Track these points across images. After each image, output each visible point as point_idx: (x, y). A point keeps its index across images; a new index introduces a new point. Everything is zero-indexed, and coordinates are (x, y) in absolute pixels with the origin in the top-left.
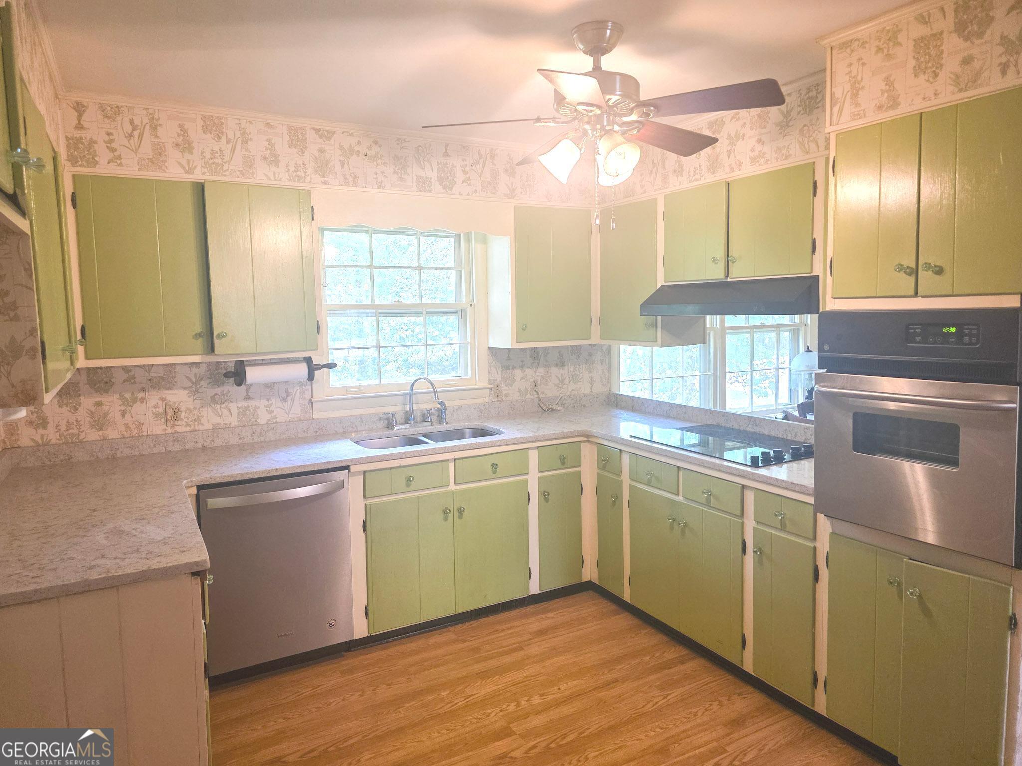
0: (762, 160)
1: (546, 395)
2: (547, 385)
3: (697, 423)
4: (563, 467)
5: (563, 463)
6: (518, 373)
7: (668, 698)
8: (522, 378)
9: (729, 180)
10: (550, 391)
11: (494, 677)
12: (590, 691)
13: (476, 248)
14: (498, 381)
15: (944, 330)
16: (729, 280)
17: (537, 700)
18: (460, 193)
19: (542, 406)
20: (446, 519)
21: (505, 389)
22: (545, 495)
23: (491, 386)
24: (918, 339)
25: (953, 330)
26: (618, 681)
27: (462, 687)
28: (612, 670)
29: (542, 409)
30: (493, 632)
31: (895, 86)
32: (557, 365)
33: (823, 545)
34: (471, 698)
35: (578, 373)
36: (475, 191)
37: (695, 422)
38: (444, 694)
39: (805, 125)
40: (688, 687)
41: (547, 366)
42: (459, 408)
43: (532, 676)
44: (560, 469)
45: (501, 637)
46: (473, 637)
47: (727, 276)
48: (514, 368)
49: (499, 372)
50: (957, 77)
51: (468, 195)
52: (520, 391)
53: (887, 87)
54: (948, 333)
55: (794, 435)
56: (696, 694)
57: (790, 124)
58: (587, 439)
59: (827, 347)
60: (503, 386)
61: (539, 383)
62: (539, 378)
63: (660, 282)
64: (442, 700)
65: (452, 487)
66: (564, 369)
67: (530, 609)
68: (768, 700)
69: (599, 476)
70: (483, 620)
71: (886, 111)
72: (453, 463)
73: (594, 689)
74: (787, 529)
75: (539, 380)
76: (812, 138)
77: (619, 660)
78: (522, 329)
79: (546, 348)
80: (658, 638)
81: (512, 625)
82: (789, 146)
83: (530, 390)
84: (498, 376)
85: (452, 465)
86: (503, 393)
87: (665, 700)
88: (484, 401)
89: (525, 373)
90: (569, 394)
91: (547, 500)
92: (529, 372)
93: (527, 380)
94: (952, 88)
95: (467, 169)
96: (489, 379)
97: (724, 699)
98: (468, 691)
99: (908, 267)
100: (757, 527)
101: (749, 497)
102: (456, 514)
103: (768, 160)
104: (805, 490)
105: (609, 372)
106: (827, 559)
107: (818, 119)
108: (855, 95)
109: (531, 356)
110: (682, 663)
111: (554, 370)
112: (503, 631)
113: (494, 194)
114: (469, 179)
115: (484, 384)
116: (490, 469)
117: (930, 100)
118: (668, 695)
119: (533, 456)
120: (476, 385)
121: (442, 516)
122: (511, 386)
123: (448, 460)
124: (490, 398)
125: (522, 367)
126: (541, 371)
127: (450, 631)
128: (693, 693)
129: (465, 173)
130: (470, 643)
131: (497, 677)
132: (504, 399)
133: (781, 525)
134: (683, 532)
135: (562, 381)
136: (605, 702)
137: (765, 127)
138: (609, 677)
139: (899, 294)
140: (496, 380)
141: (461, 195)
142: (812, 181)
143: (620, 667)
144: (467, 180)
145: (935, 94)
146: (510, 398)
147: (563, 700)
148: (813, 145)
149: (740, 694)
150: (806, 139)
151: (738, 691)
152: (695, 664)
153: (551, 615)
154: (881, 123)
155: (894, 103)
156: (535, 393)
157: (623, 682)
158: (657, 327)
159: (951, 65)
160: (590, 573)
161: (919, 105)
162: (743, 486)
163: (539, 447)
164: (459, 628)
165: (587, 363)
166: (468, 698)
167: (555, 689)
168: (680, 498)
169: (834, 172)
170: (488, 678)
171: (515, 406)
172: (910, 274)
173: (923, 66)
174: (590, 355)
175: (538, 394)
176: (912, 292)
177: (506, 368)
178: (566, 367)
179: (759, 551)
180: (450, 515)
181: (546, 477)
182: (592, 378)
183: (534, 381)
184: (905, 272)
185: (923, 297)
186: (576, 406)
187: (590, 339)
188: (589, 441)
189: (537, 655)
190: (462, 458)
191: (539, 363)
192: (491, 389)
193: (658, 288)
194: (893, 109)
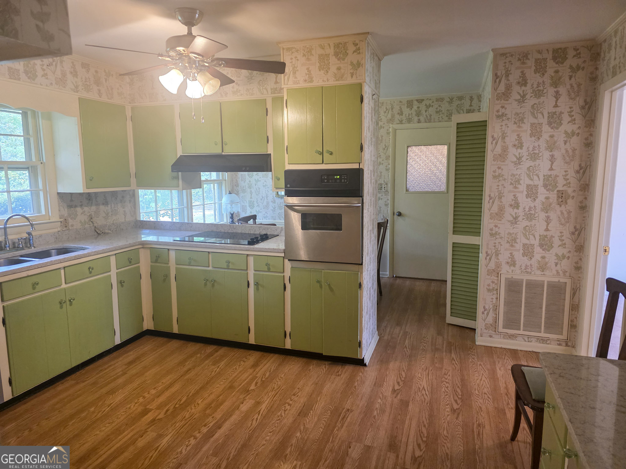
0: (239, 94)
1: (98, 224)
2: (98, 217)
3: (199, 231)
4: (130, 264)
5: (130, 262)
6: (79, 210)
7: (220, 367)
8: (82, 213)
9: (221, 101)
10: (100, 221)
11: (119, 391)
12: (179, 378)
13: (42, 122)
14: (65, 216)
15: (335, 177)
16: (223, 154)
17: (153, 392)
18: (41, 83)
19: (97, 231)
20: (61, 307)
21: (71, 222)
22: (121, 283)
23: (62, 220)
24: (326, 181)
25: (338, 177)
26: (191, 369)
27: (101, 403)
28: (184, 366)
29: (97, 233)
30: (100, 371)
31: (311, 73)
32: (103, 204)
33: (288, 273)
34: (112, 405)
35: (116, 208)
36: (51, 84)
37: (197, 231)
38: (92, 409)
39: (260, 80)
40: (226, 360)
41: (97, 205)
42: (40, 236)
43: (142, 383)
44: (128, 266)
45: (108, 372)
46: (87, 378)
47: (223, 152)
48: (76, 206)
49: (66, 210)
50: (335, 74)
51: (47, 86)
52: (81, 222)
53: (308, 73)
54: (337, 179)
55: (254, 231)
56: (231, 361)
57: (253, 78)
58: (142, 246)
59: (289, 186)
60: (69, 219)
61: (93, 216)
62: (93, 213)
63: (180, 153)
64: (94, 412)
65: (64, 286)
66: (108, 207)
67: (115, 354)
68: (262, 353)
69: (152, 267)
70: (87, 368)
71: (308, 83)
72: (63, 270)
73: (181, 376)
74: (271, 270)
75: (93, 214)
76: (264, 87)
77: (185, 360)
78: (89, 180)
79: (96, 193)
80: (198, 346)
81: (109, 364)
82: (253, 89)
83: (87, 221)
84: (65, 212)
85: (62, 271)
86: (70, 224)
87: (219, 368)
88: (56, 230)
89: (84, 210)
90: (112, 222)
91: (122, 286)
92: (86, 209)
93: (85, 215)
94: (334, 79)
95: (45, 67)
96: (59, 215)
97: (244, 359)
98: (107, 402)
99: (319, 151)
100: (255, 273)
101: (251, 260)
102: (68, 303)
103: (242, 94)
104: (279, 251)
105: (135, 208)
106: (289, 279)
107: (267, 78)
108: (294, 73)
109: (87, 199)
110: (217, 352)
111: (102, 207)
112: (106, 369)
113: (64, 87)
114: (46, 74)
115: (57, 218)
116: (88, 271)
117: (325, 82)
118: (219, 366)
119: (113, 260)
120: (49, 220)
121: (59, 305)
122: (75, 219)
123: (60, 268)
124: (61, 228)
125: (81, 206)
126: (94, 208)
127: (68, 380)
128: (230, 361)
129: (44, 70)
130: (88, 382)
131: (120, 390)
132: (70, 228)
133: (268, 269)
134: (213, 285)
135: (107, 214)
136: (191, 380)
137: (239, 77)
138: (185, 369)
139: (316, 163)
140: (64, 215)
141: (42, 85)
142: (265, 109)
143: (188, 363)
144: (45, 75)
145: (327, 80)
146: (75, 227)
147: (168, 386)
148: (265, 91)
149: (249, 355)
150: (261, 88)
151: (248, 354)
152: (223, 350)
153: (131, 353)
154: (306, 88)
155: (311, 81)
156: (91, 223)
157: (194, 369)
158: (179, 179)
159: (333, 69)
160: (148, 325)
161: (321, 83)
162: (247, 255)
163: (115, 254)
164: (73, 376)
165: (121, 203)
166: (110, 406)
167: (160, 384)
168: (210, 268)
169: (286, 106)
170: (116, 393)
171: (79, 232)
172: (320, 154)
173: (322, 67)
174: (123, 197)
175: (93, 224)
176: (321, 162)
177: (70, 207)
178: (109, 206)
179: (257, 284)
180: (64, 305)
181: (121, 272)
182: (125, 211)
183: (90, 215)
184: (318, 153)
185: (325, 164)
186: (117, 230)
187: (130, 186)
188: (143, 248)
189: (137, 373)
190: (69, 266)
191: (92, 203)
192: (61, 222)
193: (178, 157)
194: (311, 83)
